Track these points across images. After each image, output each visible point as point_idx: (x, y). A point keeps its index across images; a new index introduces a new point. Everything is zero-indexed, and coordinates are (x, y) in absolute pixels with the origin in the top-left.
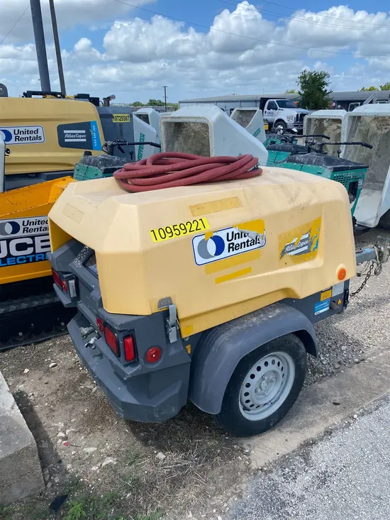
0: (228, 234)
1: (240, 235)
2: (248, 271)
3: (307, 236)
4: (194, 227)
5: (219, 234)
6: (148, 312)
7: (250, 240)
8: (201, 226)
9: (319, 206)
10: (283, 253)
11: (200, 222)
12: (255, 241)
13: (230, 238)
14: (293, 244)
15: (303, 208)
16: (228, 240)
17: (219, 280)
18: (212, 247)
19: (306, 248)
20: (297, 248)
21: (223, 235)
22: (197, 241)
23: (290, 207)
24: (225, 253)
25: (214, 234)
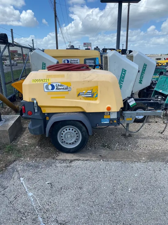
0: (56, 85)
1: (61, 86)
2: (64, 97)
3: (91, 91)
4: (45, 81)
5: (53, 84)
6: (28, 101)
7: (65, 88)
8: (48, 81)
9: (97, 82)
10: (79, 95)
11: (48, 80)
12: (67, 89)
13: (57, 86)
14: (84, 93)
15: (89, 82)
16: (56, 86)
17: (52, 98)
18: (50, 87)
19: (91, 95)
20: (86, 95)
21: (55, 85)
22: (45, 85)
23: (83, 80)
24: (55, 90)
25: (51, 84)
